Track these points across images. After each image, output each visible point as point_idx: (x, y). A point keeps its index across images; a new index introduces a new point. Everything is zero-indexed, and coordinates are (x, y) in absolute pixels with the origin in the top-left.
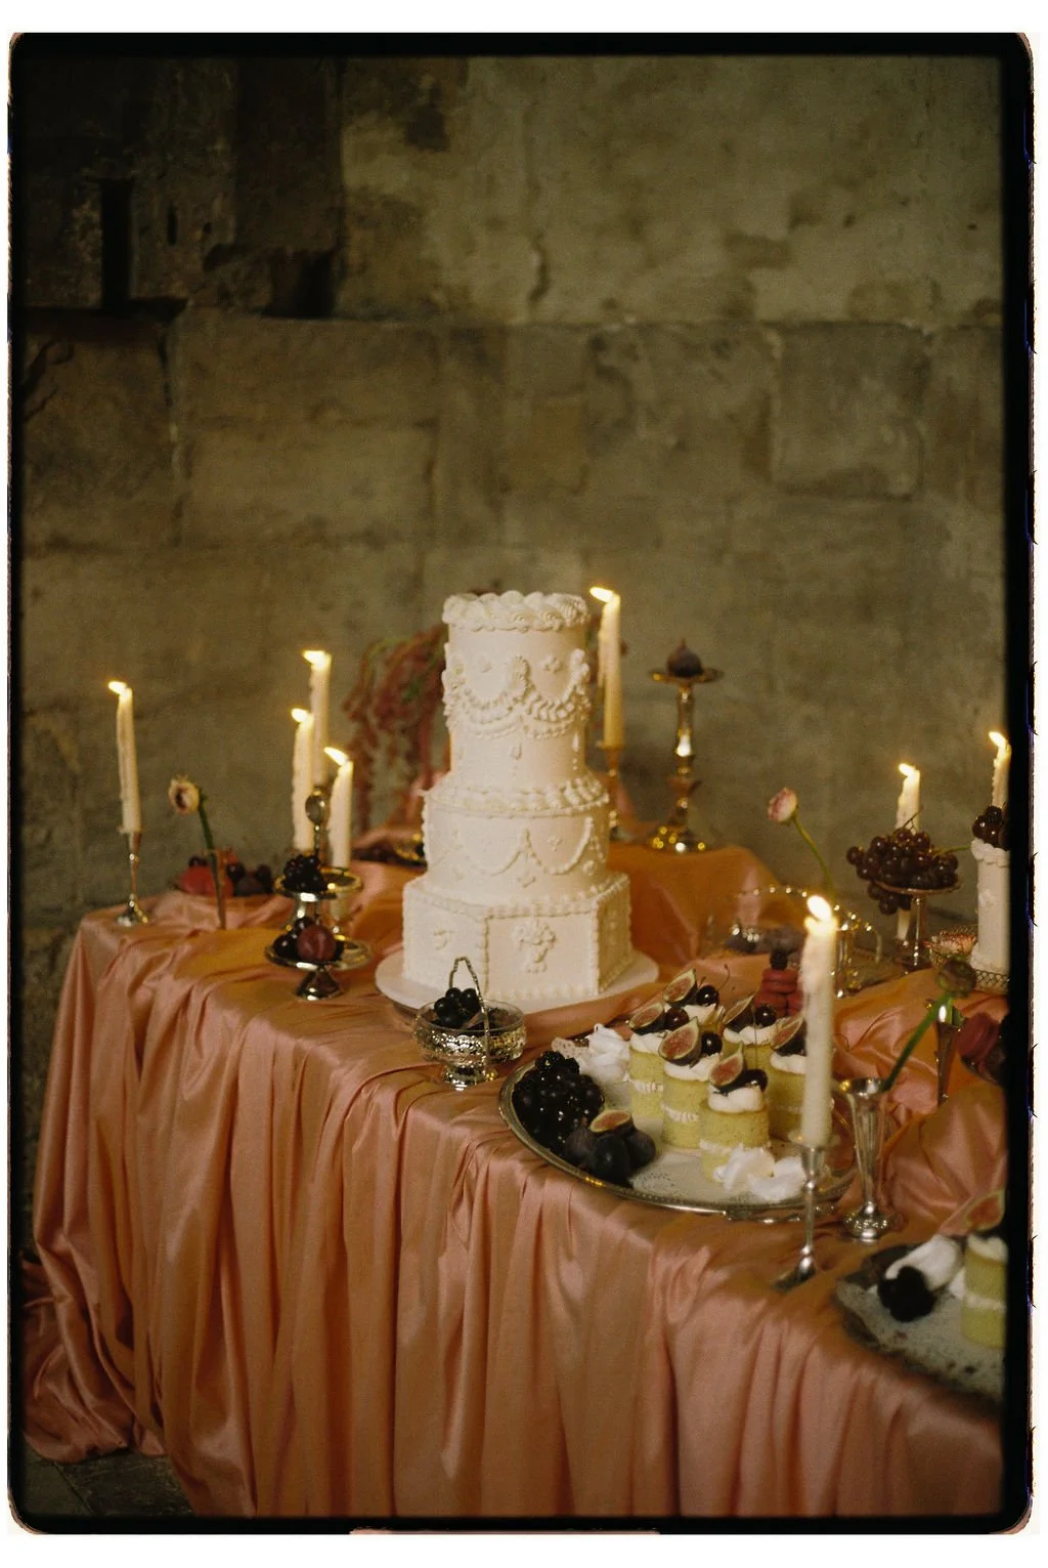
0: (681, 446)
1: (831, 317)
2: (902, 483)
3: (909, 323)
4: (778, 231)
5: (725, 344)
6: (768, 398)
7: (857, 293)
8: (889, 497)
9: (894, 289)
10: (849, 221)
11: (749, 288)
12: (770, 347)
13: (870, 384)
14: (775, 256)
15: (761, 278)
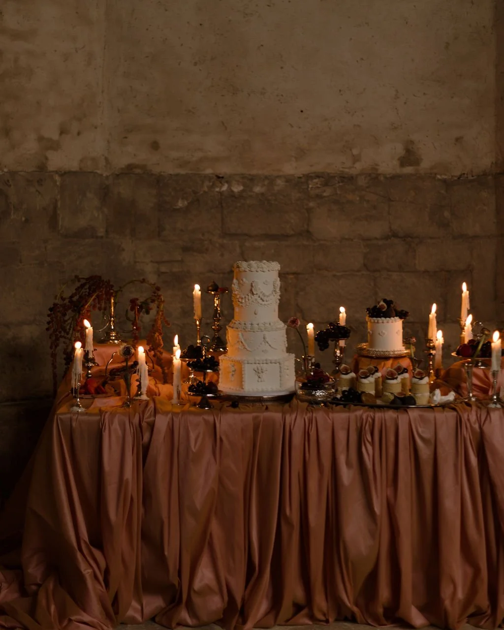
0: (27, 221)
1: (73, 170)
2: (101, 232)
3: (99, 172)
4: (55, 136)
5: (41, 180)
6: (56, 201)
7: (81, 161)
8: (97, 237)
9: (94, 159)
10: (79, 134)
11: (47, 159)
12: (56, 181)
13: (89, 195)
14: (54, 146)
15: (50, 154)
